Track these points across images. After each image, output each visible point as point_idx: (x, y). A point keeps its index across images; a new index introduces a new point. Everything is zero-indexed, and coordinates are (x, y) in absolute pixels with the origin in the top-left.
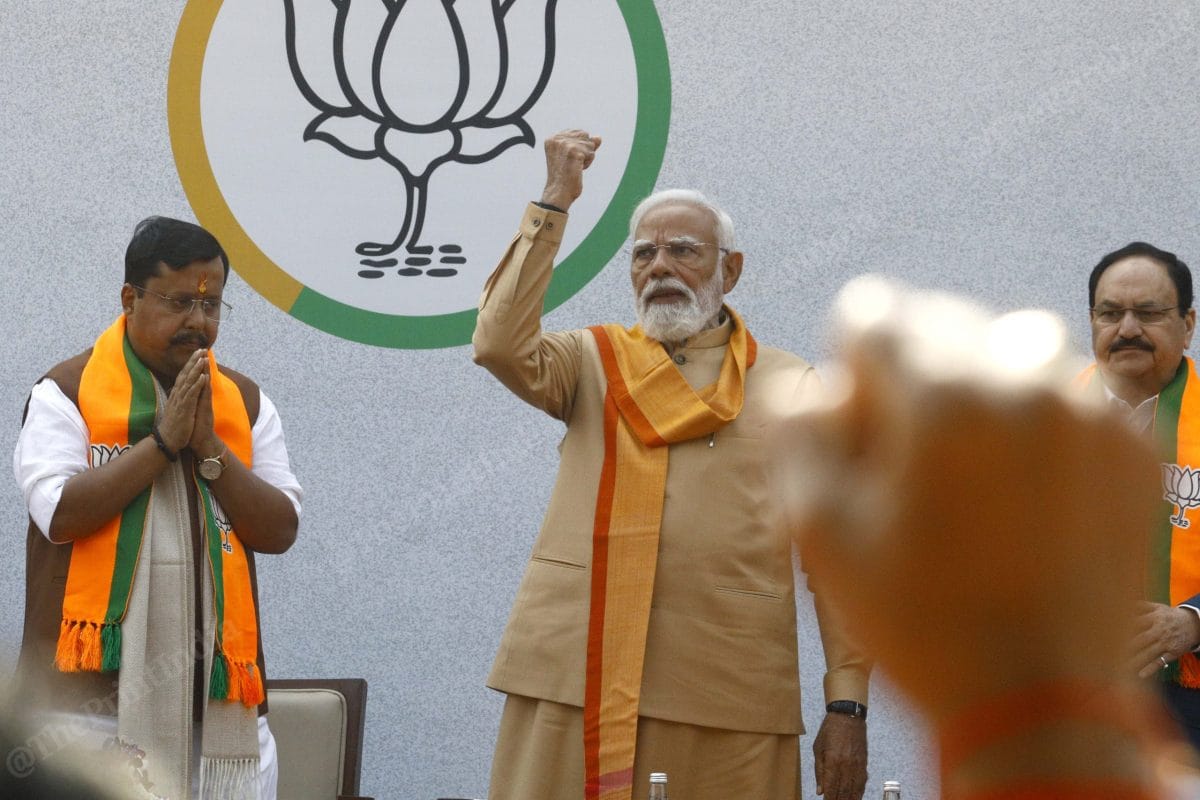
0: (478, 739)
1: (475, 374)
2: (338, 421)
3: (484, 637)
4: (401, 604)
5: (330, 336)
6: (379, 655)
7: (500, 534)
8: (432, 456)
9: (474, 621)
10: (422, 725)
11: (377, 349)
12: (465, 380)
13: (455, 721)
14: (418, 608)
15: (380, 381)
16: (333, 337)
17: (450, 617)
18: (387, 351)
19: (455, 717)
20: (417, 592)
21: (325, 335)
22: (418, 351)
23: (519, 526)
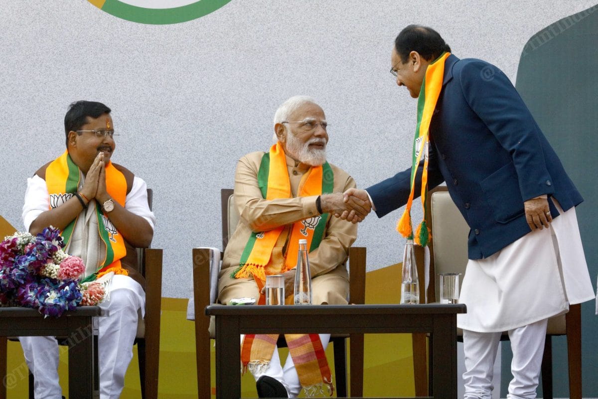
0: (198, 209)
1: (191, 36)
2: (126, 60)
3: (199, 160)
4: (159, 146)
5: (121, 19)
6: (149, 170)
7: (205, 111)
8: (172, 75)
9: (194, 153)
10: (171, 203)
11: (144, 25)
12: (186, 38)
13: (187, 201)
14: (167, 148)
15: (146, 40)
16: (122, 20)
17: (182, 151)
18: (148, 26)
19: (186, 199)
20: (167, 140)
21: (118, 19)
22: (163, 25)
23: (214, 107)
